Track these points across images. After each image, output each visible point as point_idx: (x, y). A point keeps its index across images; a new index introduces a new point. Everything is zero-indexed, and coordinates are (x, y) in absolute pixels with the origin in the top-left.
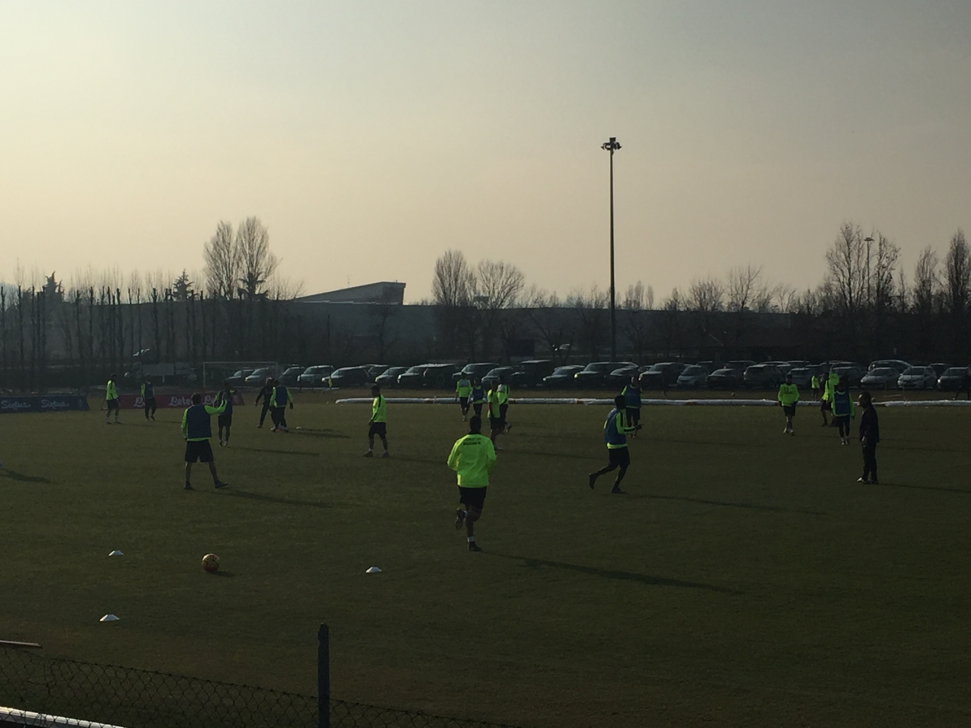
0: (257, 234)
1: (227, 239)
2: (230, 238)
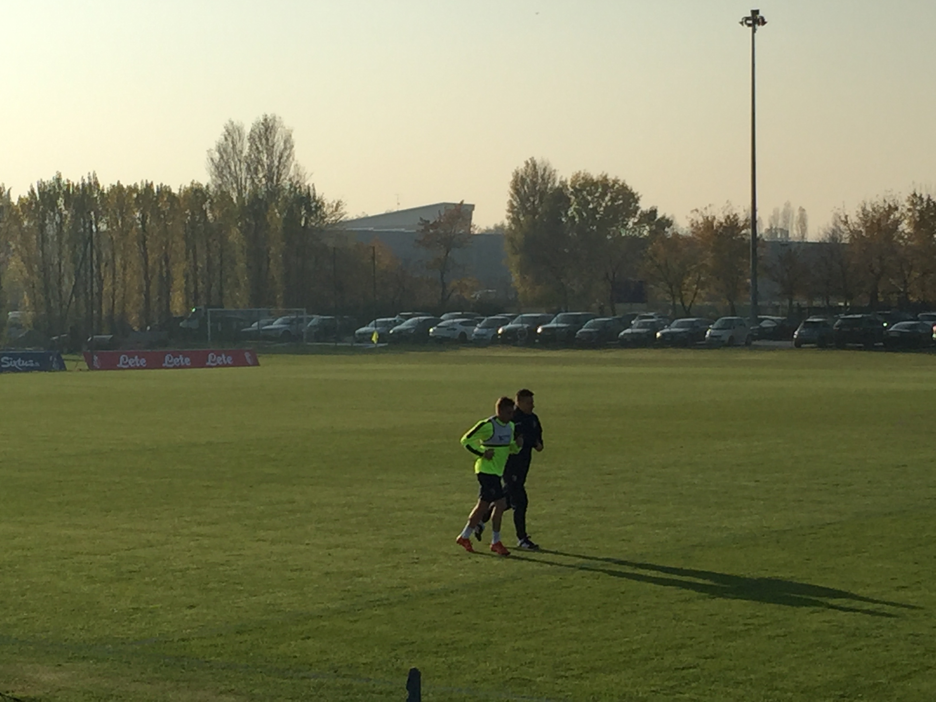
0: (279, 138)
1: (238, 146)
2: (242, 145)
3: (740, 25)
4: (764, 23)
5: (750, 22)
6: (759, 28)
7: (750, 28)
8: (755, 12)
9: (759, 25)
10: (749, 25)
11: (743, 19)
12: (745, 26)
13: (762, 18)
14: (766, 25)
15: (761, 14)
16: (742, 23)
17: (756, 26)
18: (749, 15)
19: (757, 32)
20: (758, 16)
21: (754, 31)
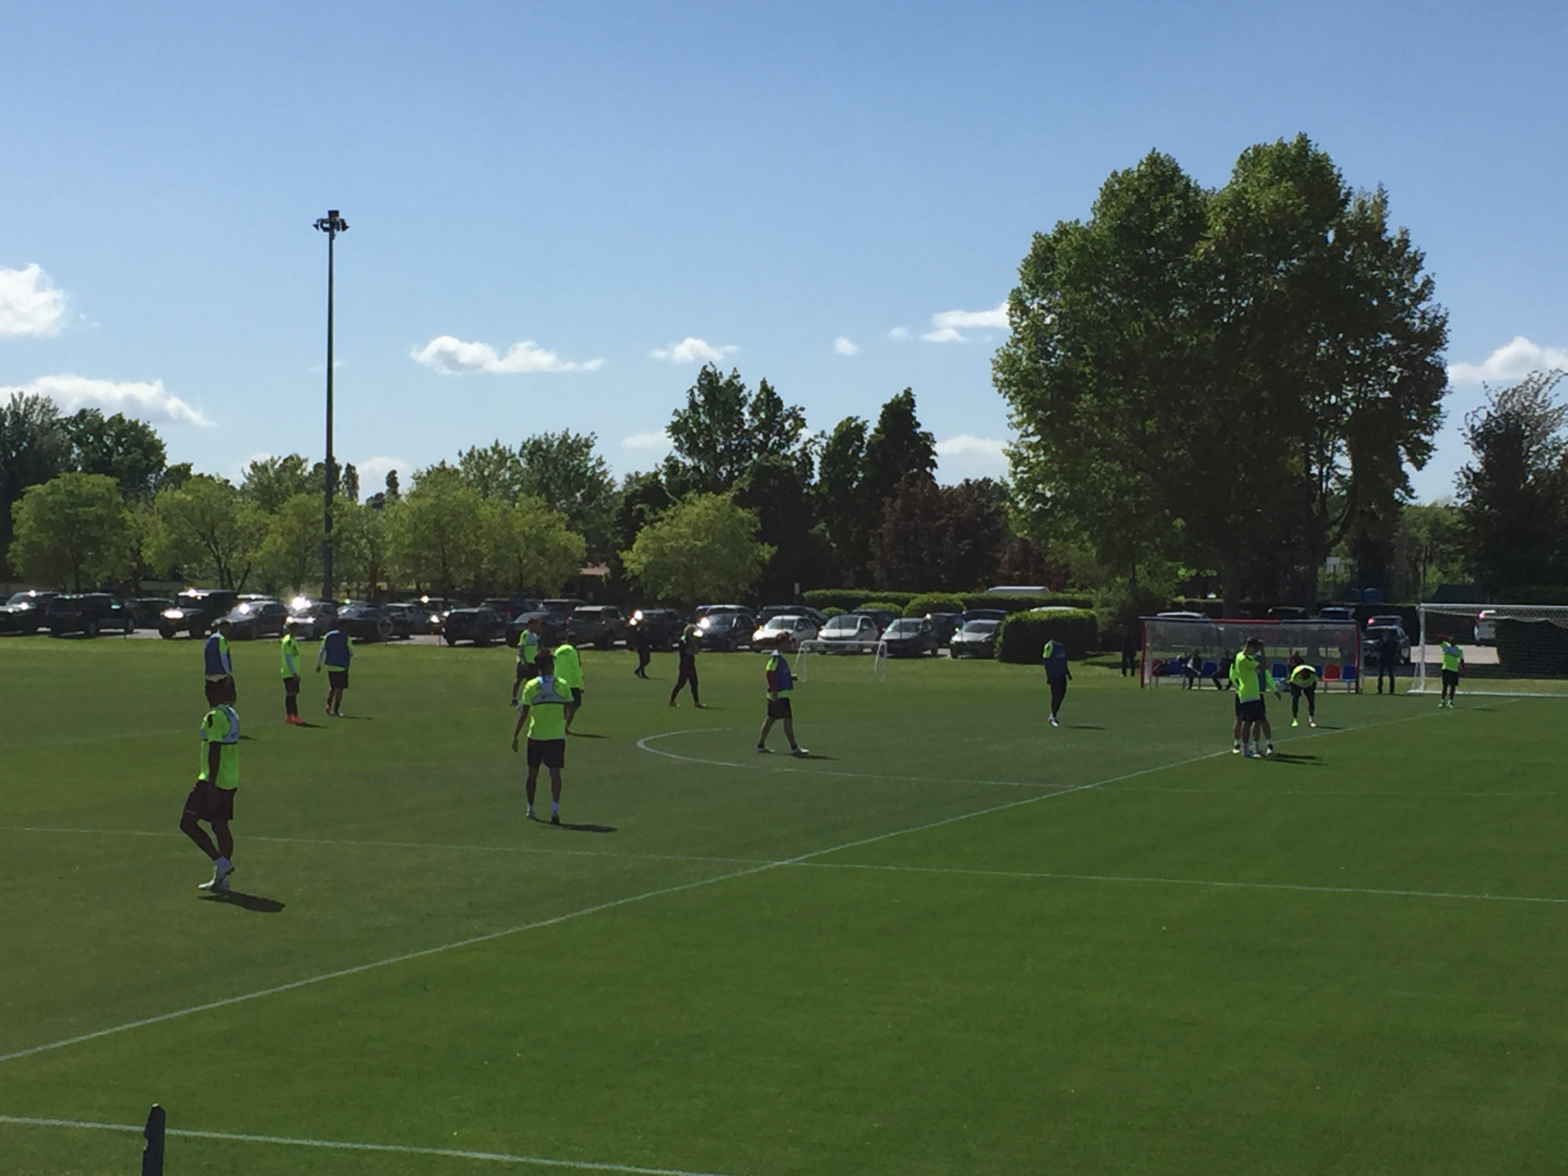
3: (314, 229)
4: (345, 227)
5: (326, 225)
6: (339, 234)
7: (327, 234)
8: (333, 214)
9: (338, 230)
10: (325, 229)
11: (318, 221)
12: (321, 230)
13: (343, 221)
14: (348, 230)
15: (341, 216)
16: (316, 226)
17: (335, 231)
18: (326, 216)
19: (336, 238)
20: (338, 219)
21: (332, 238)
